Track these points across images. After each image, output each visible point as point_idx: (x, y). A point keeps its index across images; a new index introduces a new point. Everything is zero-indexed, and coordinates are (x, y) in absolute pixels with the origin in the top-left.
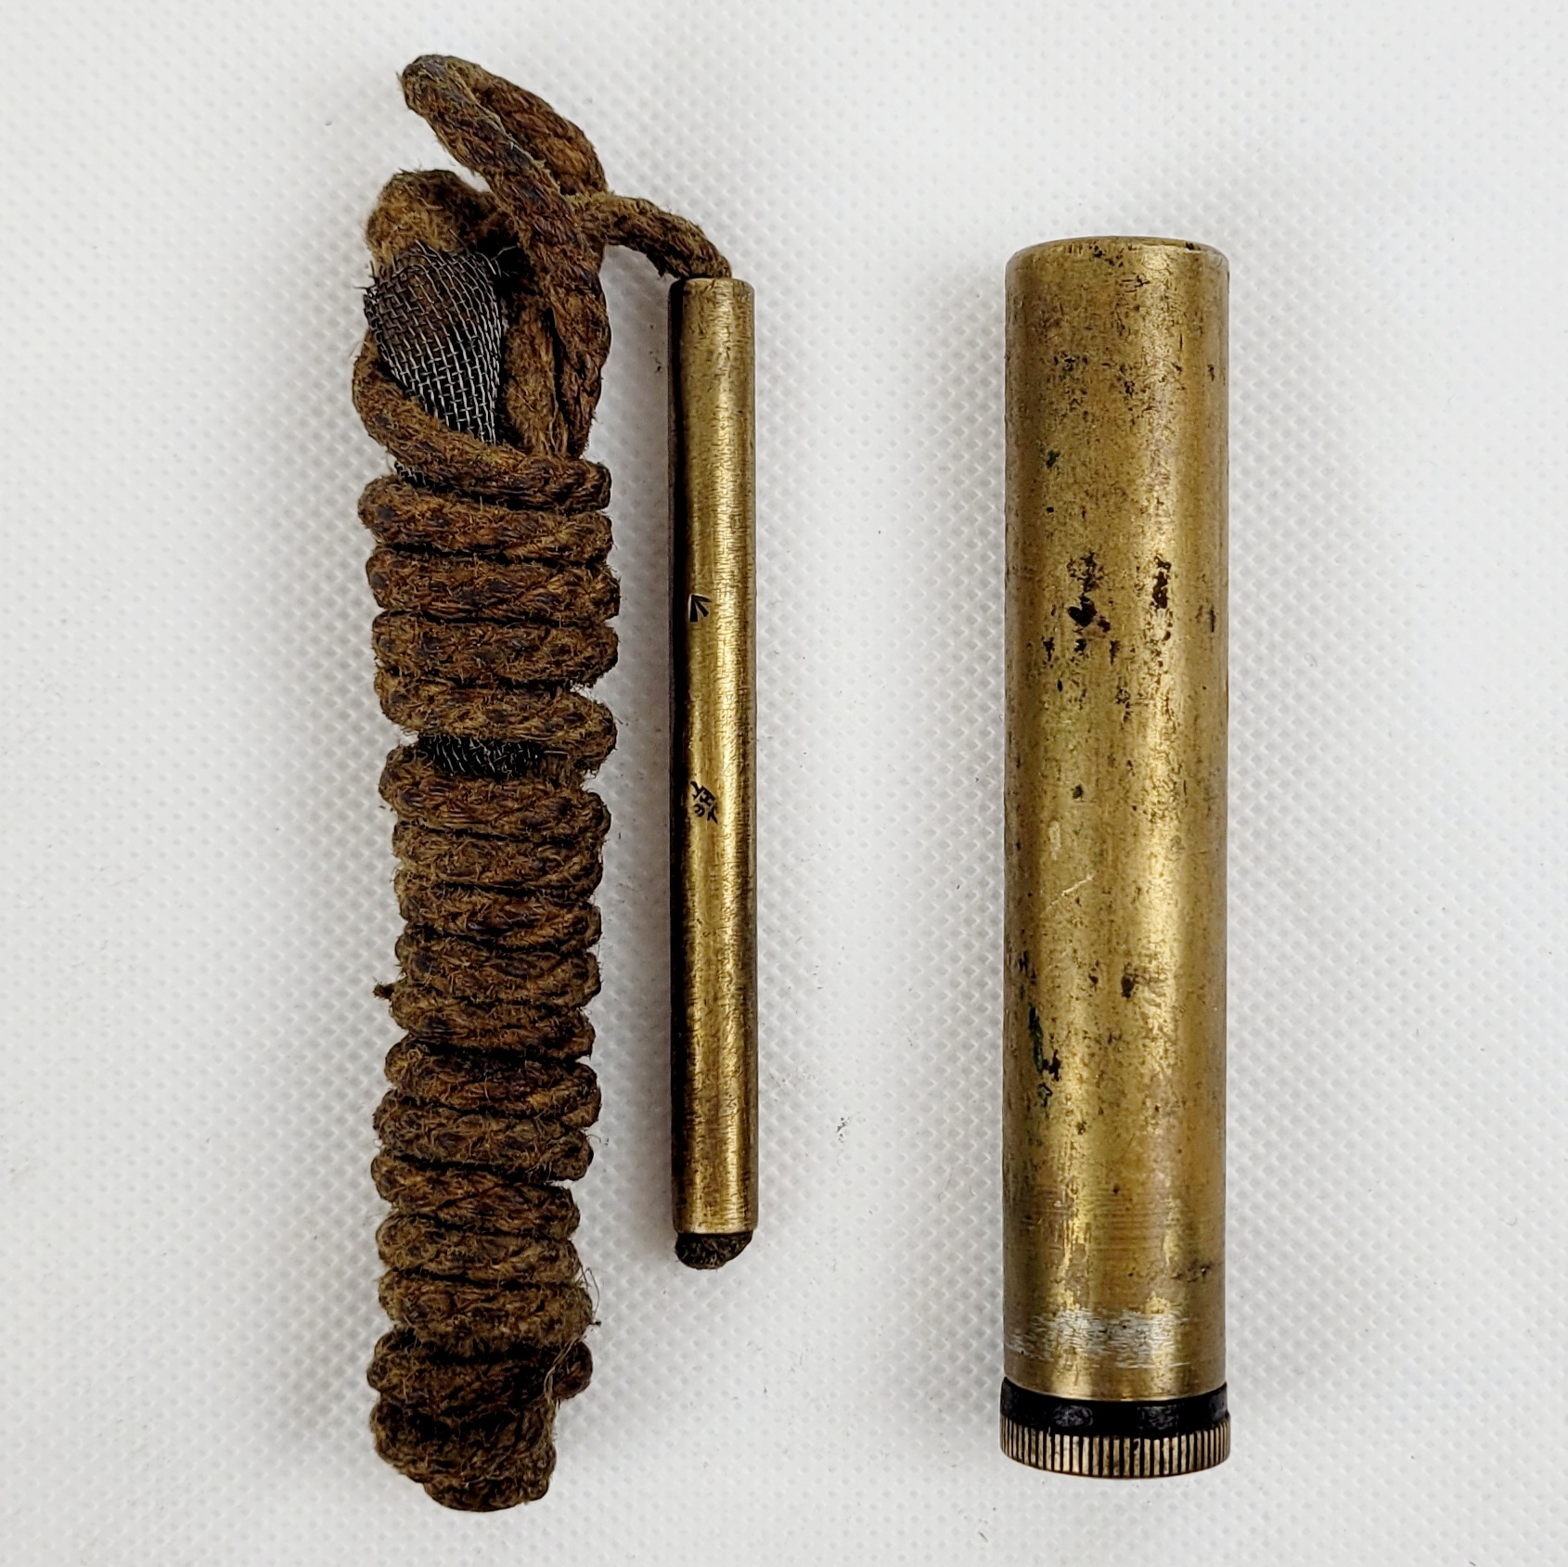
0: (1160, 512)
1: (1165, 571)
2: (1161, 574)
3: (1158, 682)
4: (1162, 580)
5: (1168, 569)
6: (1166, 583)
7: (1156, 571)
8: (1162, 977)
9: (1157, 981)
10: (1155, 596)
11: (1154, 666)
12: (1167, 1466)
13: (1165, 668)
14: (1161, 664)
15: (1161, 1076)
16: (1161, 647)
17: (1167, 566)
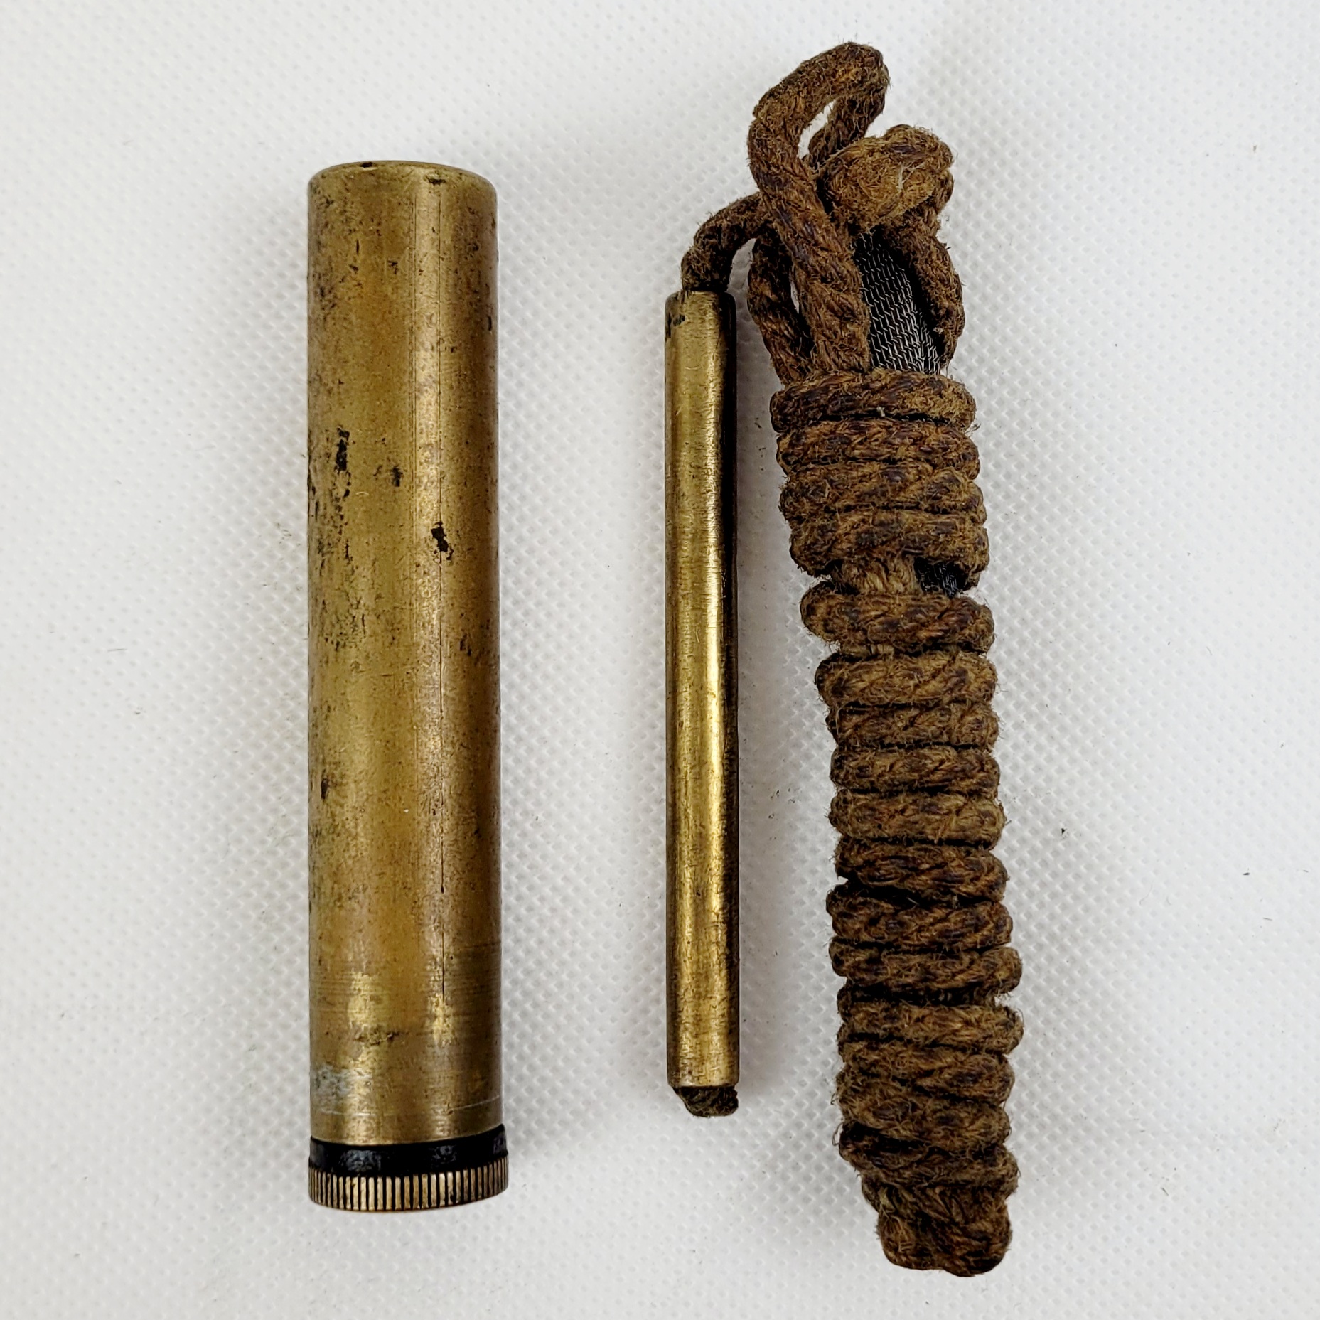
0: (341, 390)
1: (344, 439)
2: (342, 441)
3: (340, 533)
4: (342, 447)
5: (347, 438)
6: (345, 449)
7: (338, 440)
8: (345, 781)
9: (341, 784)
10: (337, 460)
11: (337, 519)
12: (349, 1201)
13: (345, 520)
14: (342, 517)
15: (344, 866)
16: (341, 503)
17: (346, 435)
